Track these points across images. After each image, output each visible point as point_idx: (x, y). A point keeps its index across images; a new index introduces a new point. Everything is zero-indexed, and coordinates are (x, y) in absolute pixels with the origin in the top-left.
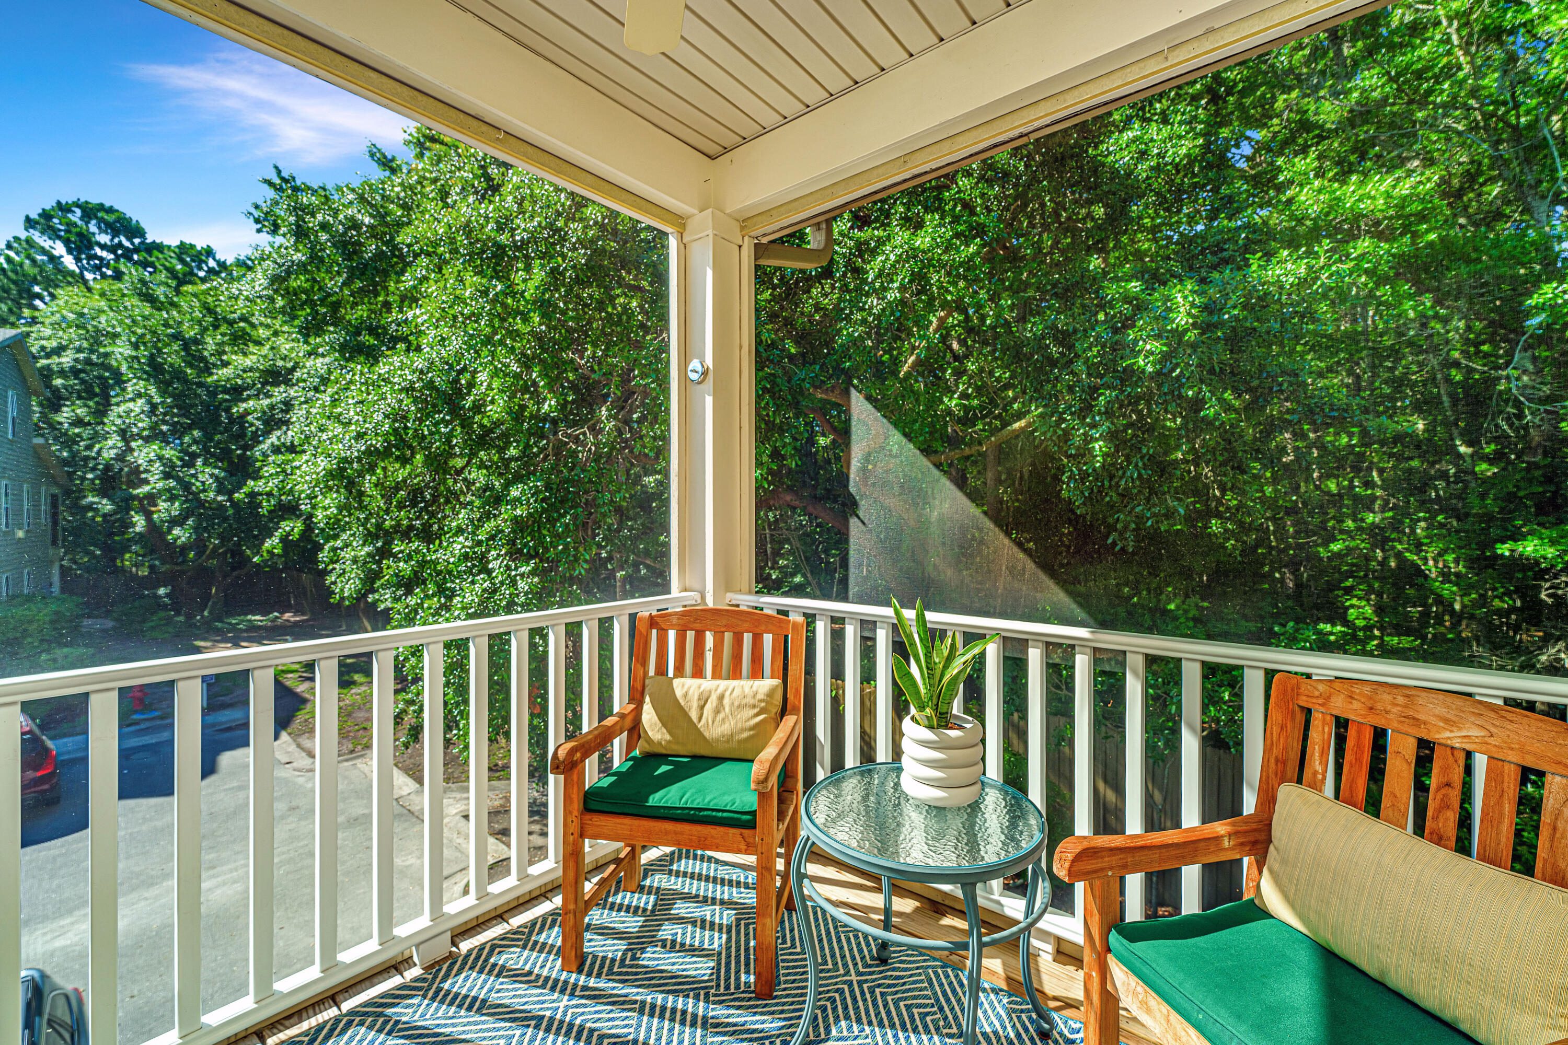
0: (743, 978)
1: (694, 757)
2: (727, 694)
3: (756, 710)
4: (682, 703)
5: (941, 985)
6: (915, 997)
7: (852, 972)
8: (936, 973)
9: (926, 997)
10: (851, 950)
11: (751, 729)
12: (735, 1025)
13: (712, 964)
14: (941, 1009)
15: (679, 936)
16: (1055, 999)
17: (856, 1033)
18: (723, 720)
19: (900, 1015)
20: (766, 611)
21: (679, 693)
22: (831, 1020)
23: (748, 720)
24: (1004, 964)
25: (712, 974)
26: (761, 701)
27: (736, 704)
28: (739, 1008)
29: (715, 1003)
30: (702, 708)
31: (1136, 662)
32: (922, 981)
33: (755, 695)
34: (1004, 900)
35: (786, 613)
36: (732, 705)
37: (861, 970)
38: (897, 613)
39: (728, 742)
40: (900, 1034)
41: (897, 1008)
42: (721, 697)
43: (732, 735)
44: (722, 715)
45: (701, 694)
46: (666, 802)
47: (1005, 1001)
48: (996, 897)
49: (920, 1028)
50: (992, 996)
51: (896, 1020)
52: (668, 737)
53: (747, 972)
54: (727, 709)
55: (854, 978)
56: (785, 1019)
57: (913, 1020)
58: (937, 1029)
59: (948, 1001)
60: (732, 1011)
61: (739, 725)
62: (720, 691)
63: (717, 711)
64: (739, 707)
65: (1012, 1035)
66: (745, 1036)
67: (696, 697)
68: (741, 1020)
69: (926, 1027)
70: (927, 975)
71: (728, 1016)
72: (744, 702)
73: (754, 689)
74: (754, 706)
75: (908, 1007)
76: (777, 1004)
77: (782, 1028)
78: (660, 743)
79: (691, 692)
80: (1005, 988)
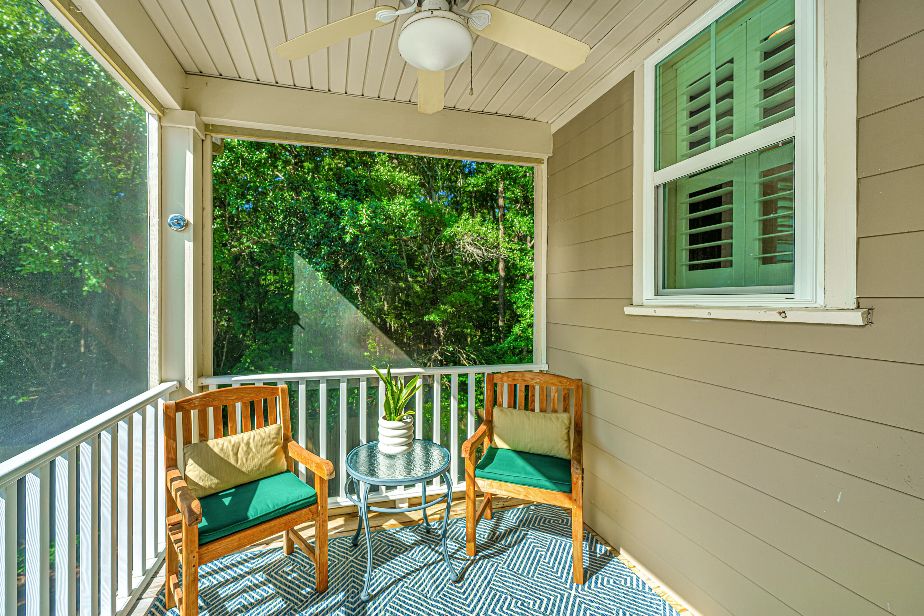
0: (303, 592)
1: (235, 487)
2: (251, 440)
3: (272, 445)
4: (222, 456)
5: (384, 539)
6: (381, 549)
7: (349, 557)
8: (378, 537)
9: (384, 546)
10: (338, 550)
11: (272, 457)
12: (324, 609)
13: (280, 599)
14: (393, 546)
15: (244, 602)
16: (420, 520)
17: (374, 574)
18: (253, 457)
19: (382, 558)
20: (256, 385)
21: (216, 450)
22: (360, 578)
23: (269, 452)
24: (395, 520)
25: (286, 602)
26: (274, 438)
27: (259, 444)
28: (317, 603)
29: (303, 610)
30: (236, 454)
31: (437, 378)
32: (377, 543)
33: (269, 436)
34: (388, 494)
35: (275, 384)
36: (256, 447)
37: (351, 554)
38: (377, 372)
39: (259, 469)
40: (388, 563)
41: (379, 556)
42: (248, 444)
43: (261, 464)
44: (251, 455)
45: (233, 446)
46: (261, 513)
47: (408, 530)
48: (384, 494)
49: (392, 557)
50: (403, 531)
51: (382, 560)
52: (216, 481)
53: (303, 589)
54: (254, 450)
55: (351, 558)
56: (342, 591)
57: (388, 556)
58: (399, 553)
59: (392, 542)
60: (316, 606)
61: (264, 457)
62: (245, 440)
63: (247, 453)
64: (261, 446)
65: (420, 538)
66: (333, 609)
67: (230, 449)
68: (325, 605)
69: (394, 555)
70: (377, 539)
71: (317, 609)
72: (264, 442)
73: (267, 432)
74: (271, 443)
75: (382, 553)
76: (332, 589)
77: (345, 594)
78: (210, 488)
79: (225, 447)
80: (403, 527)
